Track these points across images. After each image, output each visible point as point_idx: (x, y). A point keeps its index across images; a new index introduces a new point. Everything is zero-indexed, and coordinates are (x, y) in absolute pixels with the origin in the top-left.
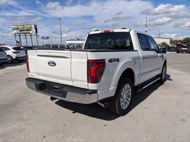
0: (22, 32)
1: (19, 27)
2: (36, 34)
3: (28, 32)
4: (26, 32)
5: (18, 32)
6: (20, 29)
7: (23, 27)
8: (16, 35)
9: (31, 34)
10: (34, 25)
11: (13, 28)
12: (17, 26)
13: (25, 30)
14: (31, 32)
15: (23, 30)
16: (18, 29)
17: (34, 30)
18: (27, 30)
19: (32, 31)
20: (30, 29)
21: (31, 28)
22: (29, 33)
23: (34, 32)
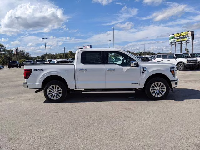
0: (178, 40)
1: (176, 36)
2: (192, 41)
3: (184, 39)
4: (182, 40)
5: (174, 41)
6: (177, 38)
7: (179, 35)
8: (173, 43)
9: (187, 41)
10: (191, 31)
11: (170, 37)
12: (174, 35)
13: (181, 38)
14: (186, 39)
15: (179, 38)
16: (174, 38)
17: (190, 37)
18: (183, 38)
19: (188, 38)
20: (186, 36)
21: (188, 35)
22: (185, 41)
23: (190, 39)
